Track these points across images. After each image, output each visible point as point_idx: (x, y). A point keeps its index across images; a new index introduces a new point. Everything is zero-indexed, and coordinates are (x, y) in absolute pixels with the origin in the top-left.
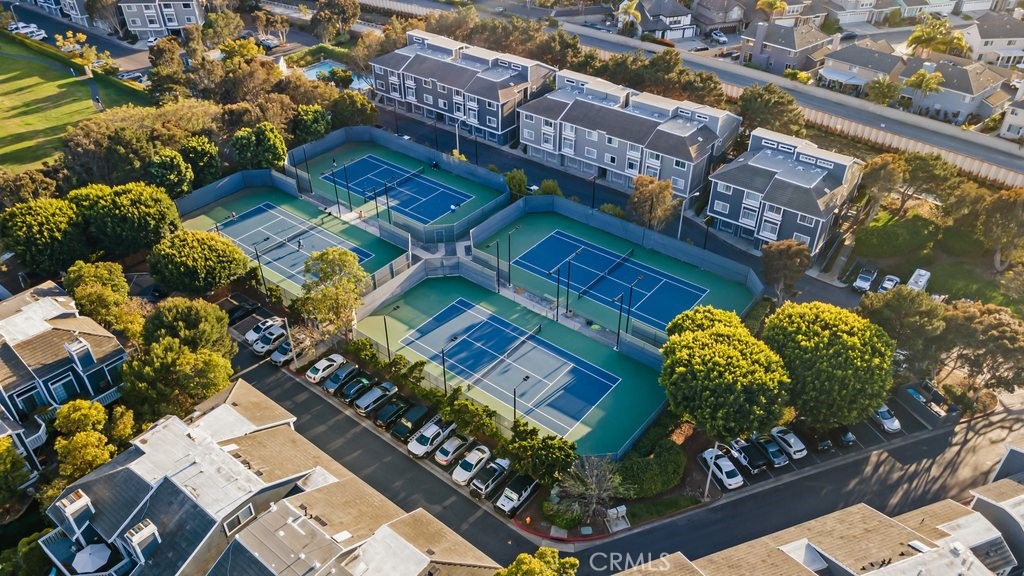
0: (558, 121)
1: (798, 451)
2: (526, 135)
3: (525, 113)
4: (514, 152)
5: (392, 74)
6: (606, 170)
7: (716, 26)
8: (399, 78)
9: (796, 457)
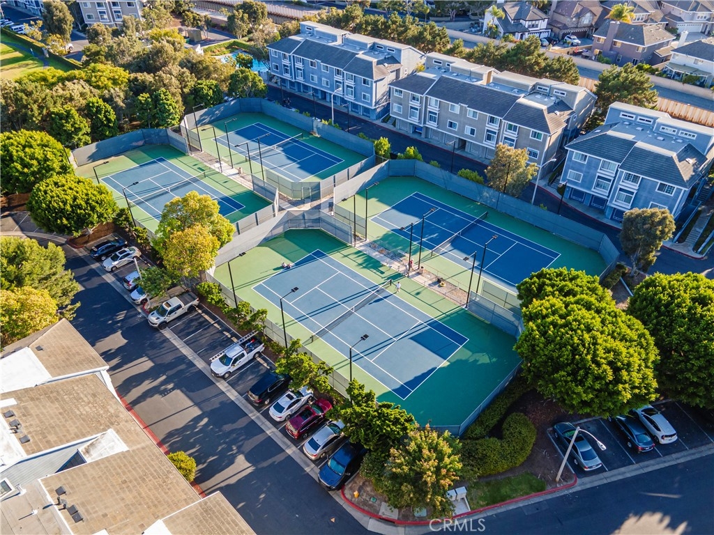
0: (424, 96)
1: (666, 436)
2: (395, 110)
3: (395, 88)
4: (384, 125)
5: (285, 57)
6: (465, 141)
7: (568, 31)
8: (290, 60)
9: (663, 442)
